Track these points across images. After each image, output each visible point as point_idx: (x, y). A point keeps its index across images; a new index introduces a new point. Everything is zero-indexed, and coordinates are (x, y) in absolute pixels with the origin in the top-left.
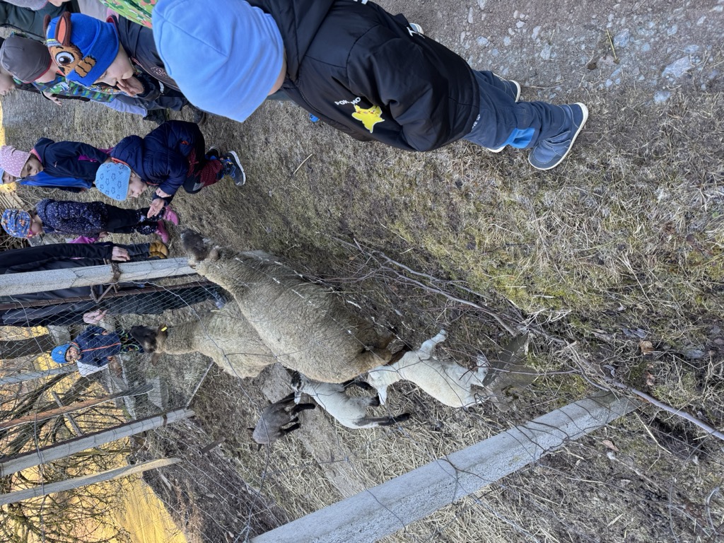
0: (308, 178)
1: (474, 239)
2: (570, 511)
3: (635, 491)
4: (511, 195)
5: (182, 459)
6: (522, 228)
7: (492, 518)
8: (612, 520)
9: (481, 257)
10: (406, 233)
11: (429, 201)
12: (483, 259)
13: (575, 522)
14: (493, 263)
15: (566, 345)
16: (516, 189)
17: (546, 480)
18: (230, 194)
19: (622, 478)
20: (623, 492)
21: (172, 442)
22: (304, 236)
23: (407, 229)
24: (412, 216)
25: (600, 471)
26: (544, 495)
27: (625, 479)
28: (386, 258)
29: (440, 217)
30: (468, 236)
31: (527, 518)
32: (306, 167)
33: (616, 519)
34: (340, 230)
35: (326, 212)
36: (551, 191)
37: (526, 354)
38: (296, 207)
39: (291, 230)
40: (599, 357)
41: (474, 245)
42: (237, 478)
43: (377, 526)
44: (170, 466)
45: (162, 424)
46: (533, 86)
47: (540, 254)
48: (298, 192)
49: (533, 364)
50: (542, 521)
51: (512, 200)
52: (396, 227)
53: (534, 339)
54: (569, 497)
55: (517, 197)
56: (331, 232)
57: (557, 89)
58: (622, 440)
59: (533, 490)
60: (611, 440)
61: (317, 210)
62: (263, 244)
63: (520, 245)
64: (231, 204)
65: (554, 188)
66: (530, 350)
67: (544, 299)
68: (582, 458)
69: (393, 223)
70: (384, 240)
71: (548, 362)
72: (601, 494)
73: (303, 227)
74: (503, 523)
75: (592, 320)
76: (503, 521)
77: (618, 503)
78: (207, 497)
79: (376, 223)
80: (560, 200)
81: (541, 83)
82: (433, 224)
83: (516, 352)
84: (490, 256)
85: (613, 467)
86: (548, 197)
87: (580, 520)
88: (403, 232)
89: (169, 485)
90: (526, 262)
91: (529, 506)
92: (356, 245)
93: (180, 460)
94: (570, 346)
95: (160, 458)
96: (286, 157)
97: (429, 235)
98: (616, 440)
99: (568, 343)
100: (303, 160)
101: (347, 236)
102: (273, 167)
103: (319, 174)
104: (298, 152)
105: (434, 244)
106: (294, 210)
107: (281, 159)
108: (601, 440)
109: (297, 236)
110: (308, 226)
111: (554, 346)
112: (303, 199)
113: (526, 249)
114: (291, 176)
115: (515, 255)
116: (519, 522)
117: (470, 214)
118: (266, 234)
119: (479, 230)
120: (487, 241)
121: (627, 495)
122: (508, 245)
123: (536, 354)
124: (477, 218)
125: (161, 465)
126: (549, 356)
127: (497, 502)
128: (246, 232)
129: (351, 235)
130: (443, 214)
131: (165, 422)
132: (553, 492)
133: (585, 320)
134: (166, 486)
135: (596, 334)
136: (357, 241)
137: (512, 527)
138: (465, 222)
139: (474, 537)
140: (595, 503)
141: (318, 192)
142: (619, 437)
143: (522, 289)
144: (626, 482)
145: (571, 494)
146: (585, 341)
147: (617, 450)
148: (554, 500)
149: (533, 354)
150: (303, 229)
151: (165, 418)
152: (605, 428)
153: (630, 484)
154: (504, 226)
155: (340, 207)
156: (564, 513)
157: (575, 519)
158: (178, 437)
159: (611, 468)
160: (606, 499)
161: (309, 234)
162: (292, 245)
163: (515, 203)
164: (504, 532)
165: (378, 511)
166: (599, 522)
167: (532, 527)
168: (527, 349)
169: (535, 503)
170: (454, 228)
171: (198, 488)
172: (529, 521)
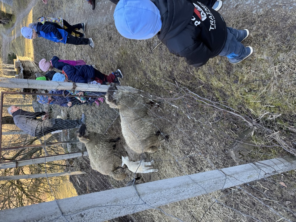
0: (159, 53)
1: (238, 77)
2: (258, 213)
3: (293, 207)
4: (262, 56)
5: (87, 172)
6: (265, 72)
7: (219, 212)
8: (278, 219)
9: (240, 87)
10: (203, 76)
11: (218, 60)
12: (241, 88)
13: (259, 218)
14: (246, 90)
15: (274, 132)
16: (265, 53)
17: (248, 198)
18: (122, 62)
19: (287, 200)
20: (287, 207)
21: (84, 165)
22: (152, 80)
23: (204, 74)
24: (208, 68)
25: (276, 196)
26: (246, 205)
27: (289, 201)
28: (189, 90)
29: (222, 68)
30: (235, 77)
31: (236, 214)
32: (159, 48)
33: (281, 219)
34: (170, 77)
35: (165, 68)
36: (283, 53)
37: (252, 136)
38: (151, 67)
39: (146, 78)
40: (290, 139)
41: (238, 81)
42: (108, 183)
43: (190, 191)
44: (81, 175)
45: (81, 156)
46: (280, 4)
47: (272, 85)
48: (153, 59)
49: (255, 141)
50: (243, 216)
51: (262, 58)
52: (198, 73)
53: (257, 130)
54: (258, 207)
55: (265, 57)
56: (165, 78)
57: (293, 5)
58: (290, 183)
59: (241, 202)
60: (284, 182)
61: (160, 68)
62: (133, 84)
63: (262, 80)
64: (122, 66)
65: (286, 51)
66: (254, 134)
67: (270, 107)
68: (268, 189)
69: (197, 71)
70: (189, 82)
71: (262, 141)
72: (275, 207)
73: (152, 76)
74: (224, 215)
75: (289, 121)
76: (224, 214)
77: (283, 212)
78: (94, 190)
79: (188, 72)
80: (288, 57)
81: (285, 2)
82: (217, 72)
83: (247, 135)
84: (245, 86)
85: (283, 195)
86: (281, 56)
87: (262, 217)
88: (201, 76)
89: (79, 183)
90: (264, 89)
91: (238, 208)
92: (176, 84)
93: (85, 173)
94: (275, 133)
95: (78, 171)
96: (150, 44)
97: (215, 77)
98: (287, 182)
99: (275, 132)
100: (158, 44)
101: (172, 80)
102: (143, 48)
103: (164, 51)
104: (156, 41)
105: (216, 81)
106: (150, 68)
107: (148, 45)
108: (279, 182)
109: (149, 80)
110: (155, 75)
111: (267, 133)
112: (155, 63)
113: (265, 82)
114: (151, 52)
115: (259, 85)
116: (232, 216)
117: (238, 66)
118: (135, 80)
119: (242, 73)
120: (245, 79)
121: (288, 209)
122: (256, 80)
123: (257, 136)
124: (242, 67)
125: (78, 174)
126: (264, 138)
127: (222, 206)
128: (126, 79)
129: (174, 80)
130: (224, 66)
131: (83, 155)
132: (251, 204)
133: (286, 121)
134: (78, 183)
135: (289, 128)
136: (177, 82)
137: (228, 218)
138: (234, 70)
139: (209, 220)
140: (271, 210)
141: (162, 59)
142: (289, 181)
143: (259, 102)
144: (289, 202)
145: (259, 205)
146: (283, 131)
147: (287, 187)
148: (251, 207)
149: (255, 136)
150: (152, 77)
151: (83, 153)
152: (282, 177)
153: (290, 203)
154: (256, 71)
155: (172, 66)
156: (255, 213)
157: (260, 217)
158: (86, 163)
159: (282, 195)
160: (277, 209)
161: (155, 79)
162: (145, 85)
163: (263, 60)
164: (224, 219)
165: (192, 184)
166: (272, 220)
167: (238, 219)
168: (253, 134)
169: (241, 207)
170: (229, 73)
171: (91, 185)
172: (236, 215)
